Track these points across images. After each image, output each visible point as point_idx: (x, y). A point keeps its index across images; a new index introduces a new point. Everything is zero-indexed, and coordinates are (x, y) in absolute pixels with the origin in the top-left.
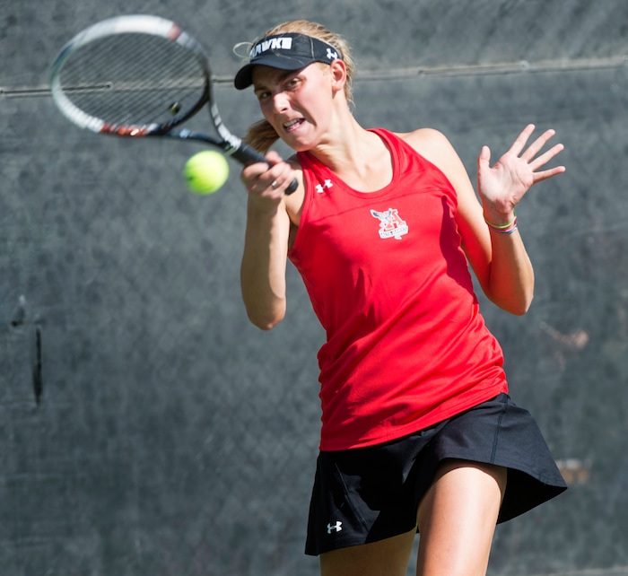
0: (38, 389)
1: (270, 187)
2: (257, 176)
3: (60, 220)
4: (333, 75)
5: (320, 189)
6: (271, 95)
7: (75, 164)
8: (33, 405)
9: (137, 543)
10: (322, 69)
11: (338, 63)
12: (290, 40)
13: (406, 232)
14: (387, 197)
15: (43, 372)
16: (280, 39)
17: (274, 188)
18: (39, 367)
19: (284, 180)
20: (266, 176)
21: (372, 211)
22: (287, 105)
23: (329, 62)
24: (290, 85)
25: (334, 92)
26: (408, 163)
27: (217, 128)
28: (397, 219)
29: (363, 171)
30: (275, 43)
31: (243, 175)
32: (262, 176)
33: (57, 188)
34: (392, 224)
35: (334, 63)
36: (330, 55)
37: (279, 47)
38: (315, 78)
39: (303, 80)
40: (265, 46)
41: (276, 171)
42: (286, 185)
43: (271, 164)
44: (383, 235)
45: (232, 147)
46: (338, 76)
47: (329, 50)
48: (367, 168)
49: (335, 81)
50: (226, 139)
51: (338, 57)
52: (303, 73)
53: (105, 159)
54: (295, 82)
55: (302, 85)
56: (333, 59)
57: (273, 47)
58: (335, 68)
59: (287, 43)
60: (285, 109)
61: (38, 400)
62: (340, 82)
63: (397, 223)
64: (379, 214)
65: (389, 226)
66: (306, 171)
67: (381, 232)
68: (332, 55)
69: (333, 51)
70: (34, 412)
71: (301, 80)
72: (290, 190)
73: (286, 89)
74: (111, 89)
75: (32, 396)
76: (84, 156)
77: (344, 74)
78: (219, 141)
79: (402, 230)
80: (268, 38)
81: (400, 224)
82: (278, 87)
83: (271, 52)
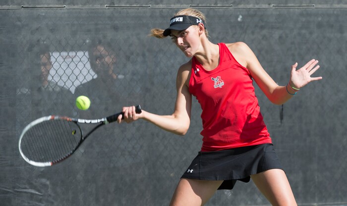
0: (282, 118)
3: (293, 55)
4: (199, 29)
6: (176, 38)
7: (299, 34)
8: (280, 124)
9: (316, 177)
10: (195, 27)
11: (201, 24)
12: (182, 18)
14: (217, 72)
15: (284, 112)
16: (179, 18)
18: (282, 109)
22: (182, 42)
23: (197, 24)
24: (183, 34)
25: (200, 34)
29: (210, 63)
30: (177, 19)
33: (293, 43)
35: (199, 24)
37: (178, 21)
39: (188, 32)
40: (174, 20)
44: (215, 86)
46: (201, 29)
47: (197, 20)
49: (200, 31)
52: (187, 30)
53: (311, 33)
55: (187, 34)
57: (176, 21)
58: (200, 26)
59: (181, 19)
60: (182, 44)
61: (281, 122)
63: (220, 82)
64: (214, 79)
65: (217, 83)
69: (199, 20)
70: (280, 126)
71: (186, 32)
73: (181, 36)
74: (315, 7)
75: (279, 120)
76: (304, 31)
77: (203, 28)
79: (222, 84)
80: (175, 17)
81: (222, 82)
82: (179, 36)
83: (176, 23)
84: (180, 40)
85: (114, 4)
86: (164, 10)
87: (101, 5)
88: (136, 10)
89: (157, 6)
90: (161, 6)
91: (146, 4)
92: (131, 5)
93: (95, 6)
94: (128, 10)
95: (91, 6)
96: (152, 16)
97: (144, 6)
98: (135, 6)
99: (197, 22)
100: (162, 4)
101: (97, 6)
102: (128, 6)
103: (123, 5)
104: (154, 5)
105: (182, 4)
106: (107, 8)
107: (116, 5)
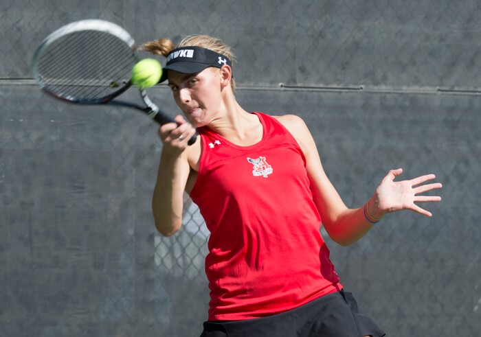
1: (178, 139)
2: (169, 133)
4: (222, 76)
5: (212, 146)
10: (214, 72)
11: (226, 67)
12: (193, 51)
13: (271, 172)
14: (259, 149)
16: (186, 51)
17: (181, 140)
19: (188, 134)
20: (176, 131)
21: (248, 159)
22: (189, 98)
23: (220, 66)
24: (191, 83)
25: (222, 87)
26: (274, 130)
27: (143, 97)
28: (265, 164)
29: (242, 136)
30: (183, 53)
31: (160, 131)
32: (173, 132)
34: (261, 167)
35: (223, 66)
36: (220, 61)
37: (185, 56)
38: (208, 77)
39: (200, 80)
40: (176, 55)
41: (182, 128)
42: (188, 138)
43: (179, 124)
44: (256, 174)
45: (153, 112)
46: (225, 76)
47: (220, 58)
48: (246, 134)
49: (223, 80)
50: (149, 106)
51: (227, 63)
52: (200, 75)
54: (194, 81)
55: (200, 84)
56: (223, 64)
57: (181, 56)
58: (224, 71)
59: (190, 54)
60: (188, 101)
62: (226, 80)
63: (265, 166)
64: (253, 160)
65: (260, 169)
66: (203, 136)
67: (254, 172)
68: (222, 61)
69: (223, 58)
71: (198, 80)
72: (191, 142)
73: (188, 86)
77: (230, 75)
78: (145, 107)
79: (268, 171)
80: (178, 49)
81: (267, 167)
82: (183, 84)
83: (179, 59)
84: (185, 94)
85: (295, 82)
86: (388, 96)
87: (271, 83)
88: (336, 94)
89: (376, 88)
90: (383, 88)
91: (356, 84)
92: (328, 84)
93: (260, 84)
94: (321, 93)
95: (252, 84)
96: (365, 107)
97: (351, 86)
98: (335, 86)
99: (220, 62)
100: (385, 84)
101: (264, 85)
102: (322, 86)
103: (313, 85)
104: (371, 87)
105: (423, 85)
106: (283, 88)
107: (299, 85)
